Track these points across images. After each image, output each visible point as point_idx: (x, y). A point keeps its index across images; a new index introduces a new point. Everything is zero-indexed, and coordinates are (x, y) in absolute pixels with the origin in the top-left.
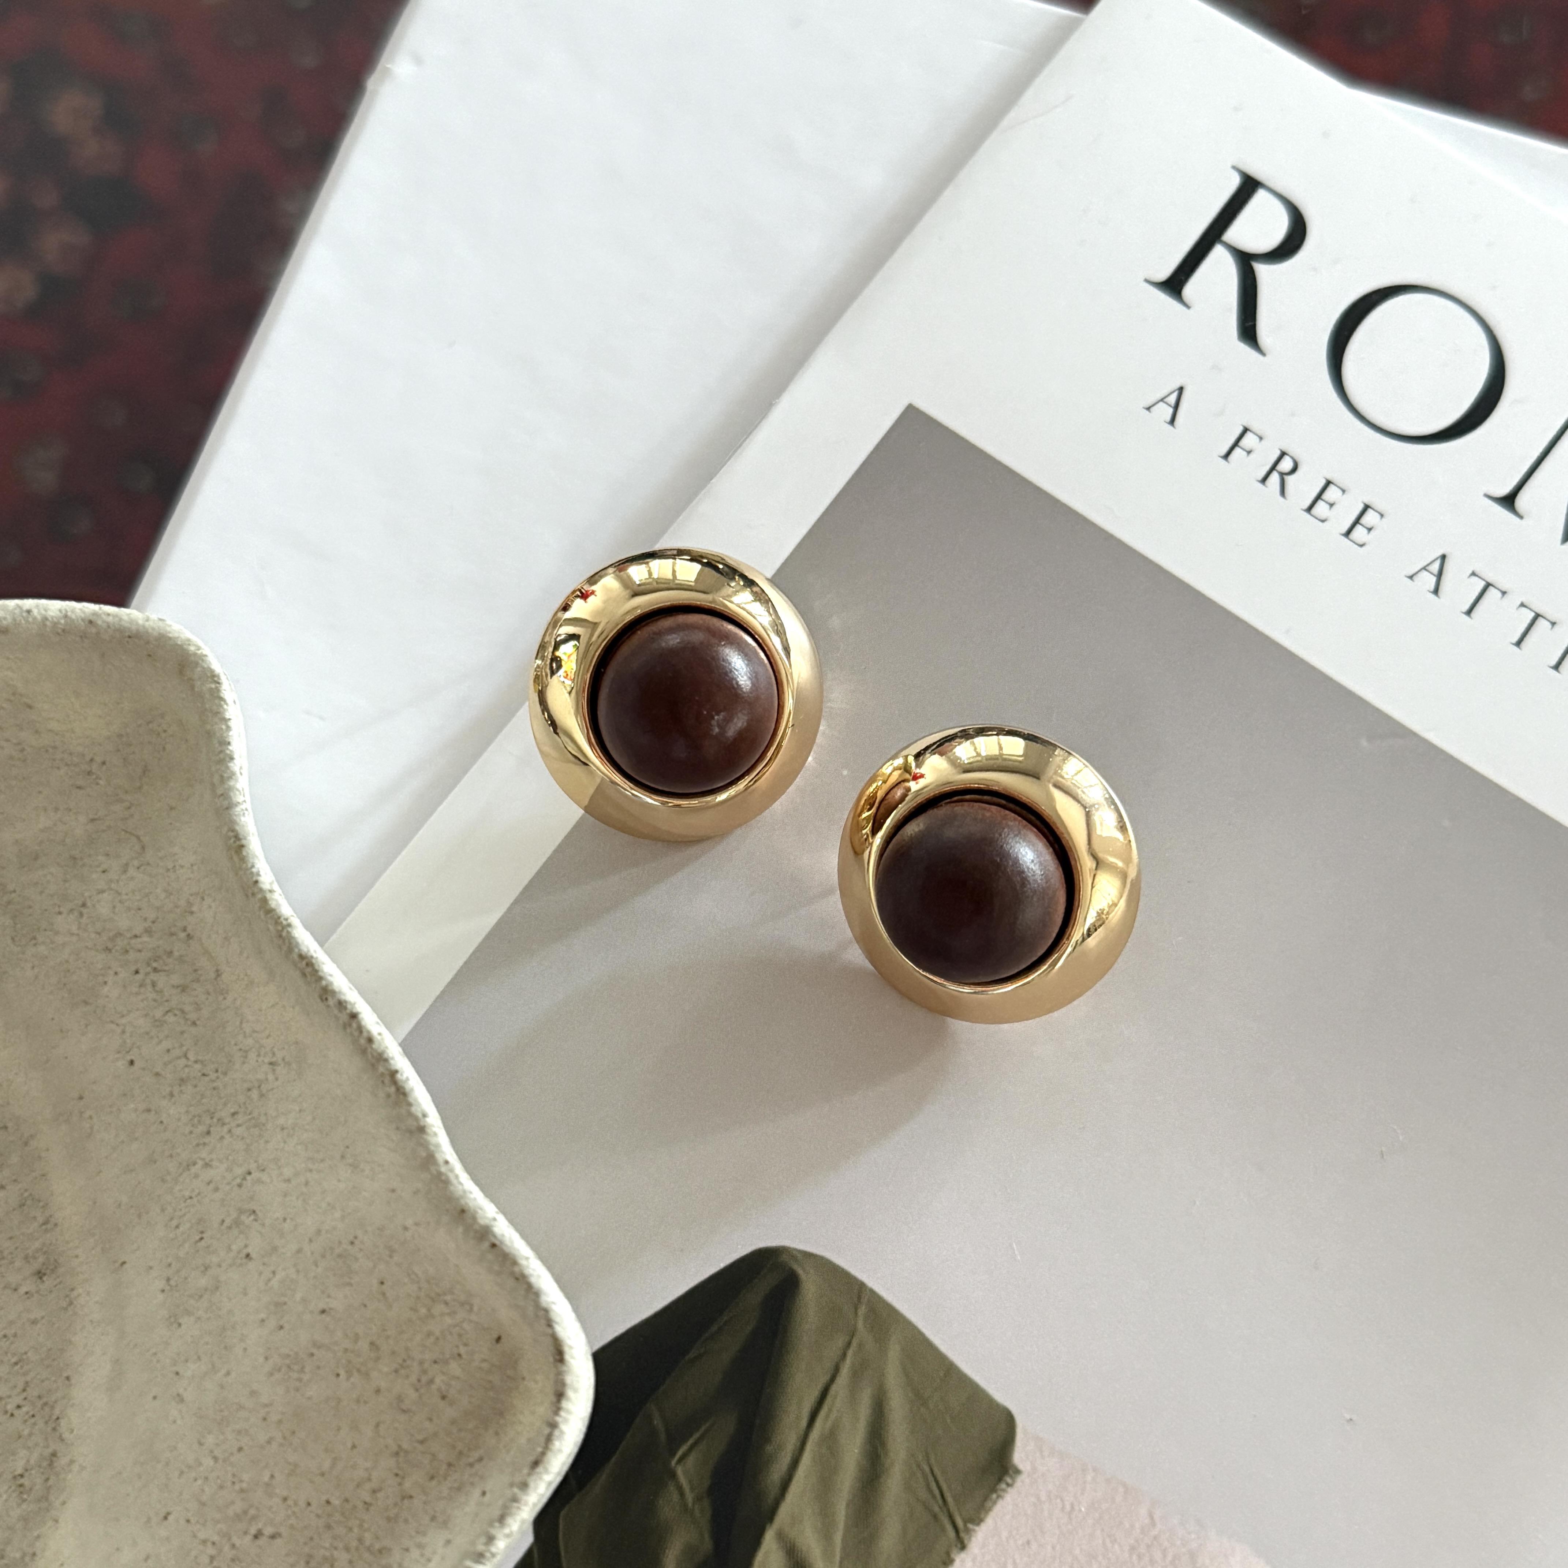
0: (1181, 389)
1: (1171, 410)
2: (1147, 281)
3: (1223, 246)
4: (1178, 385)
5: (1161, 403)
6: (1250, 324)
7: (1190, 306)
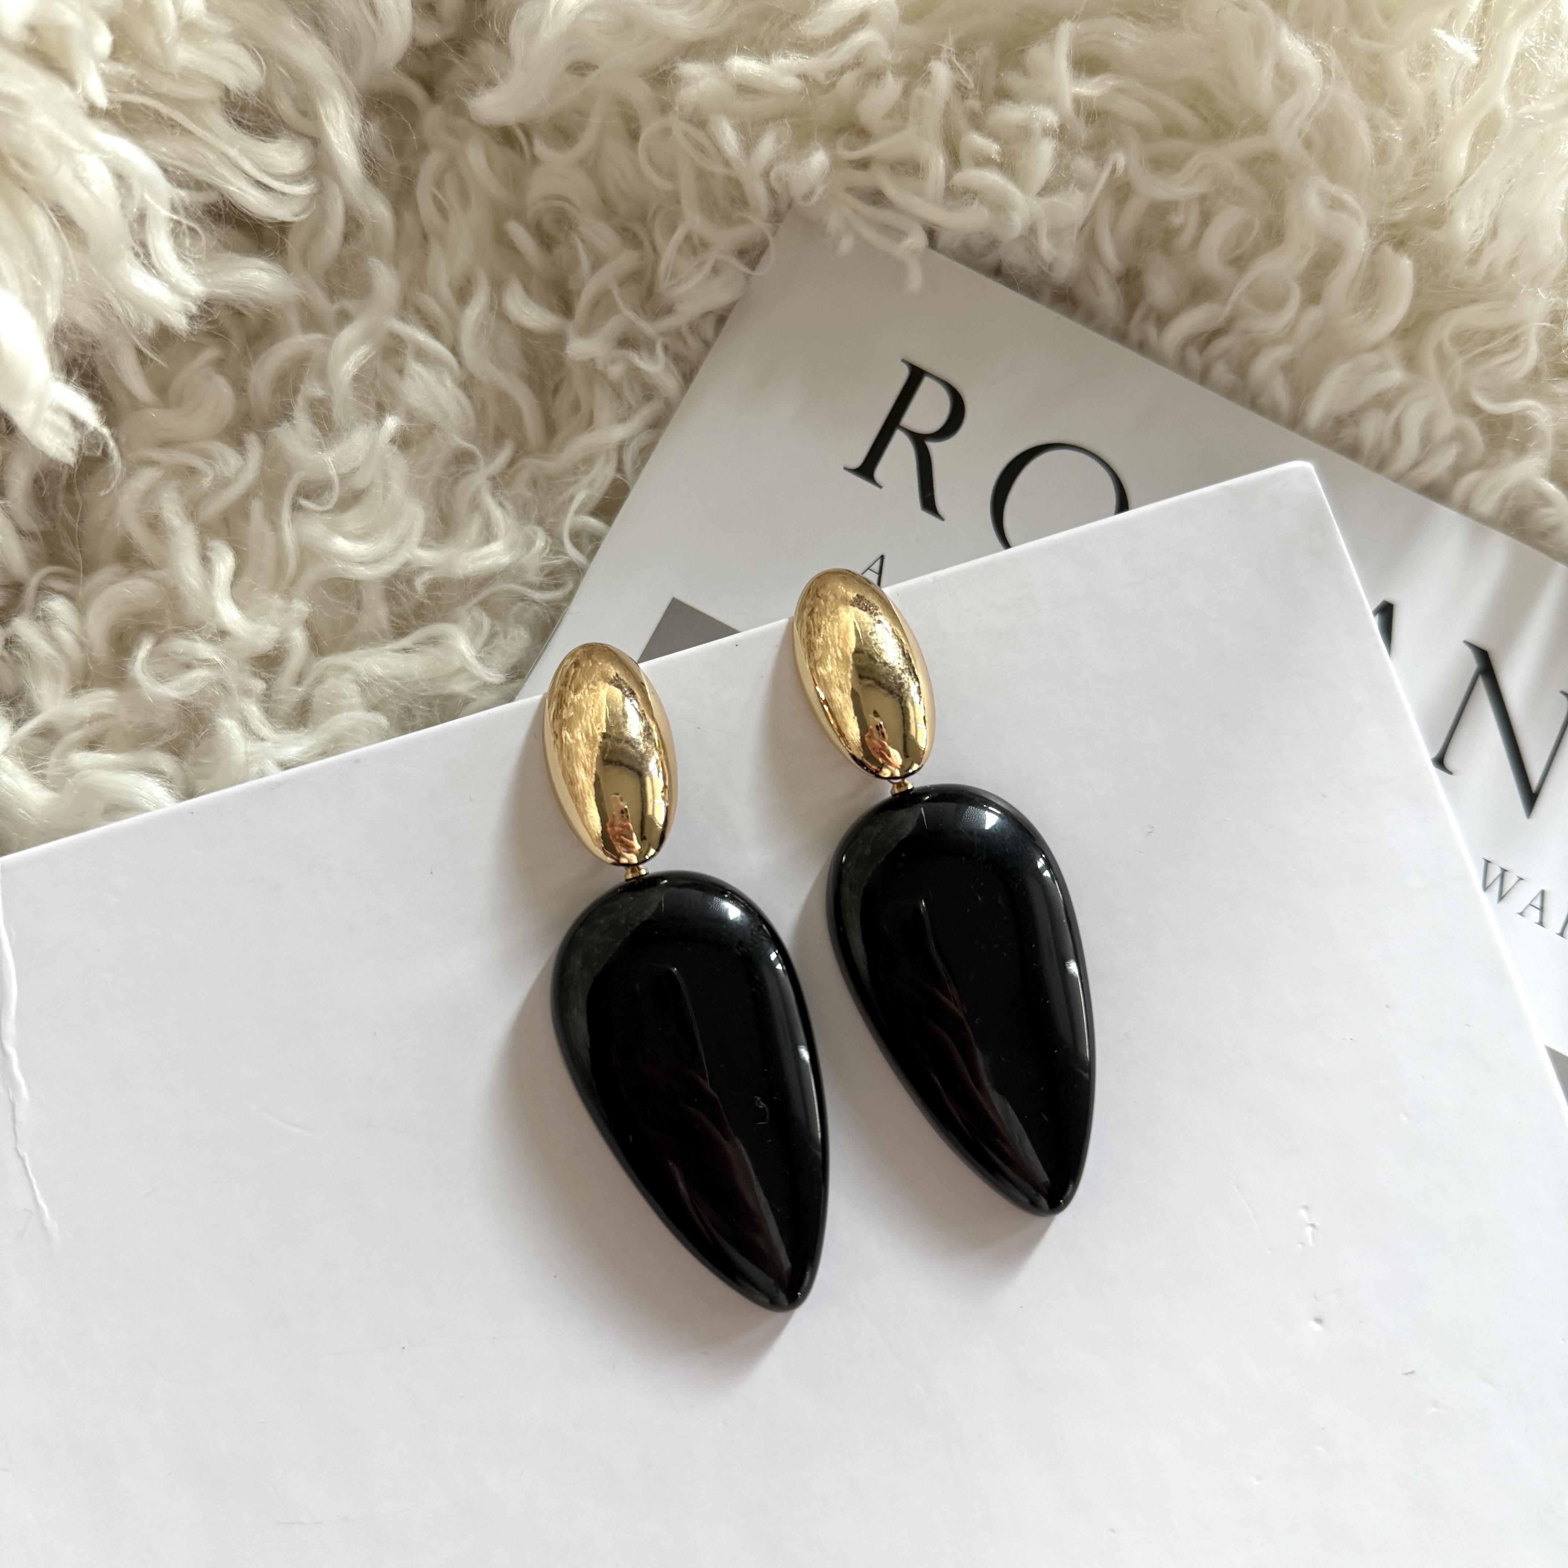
0: (882, 557)
1: (877, 576)
2: (846, 469)
3: (901, 430)
4: (879, 555)
5: (869, 571)
6: (930, 494)
7: (881, 485)
